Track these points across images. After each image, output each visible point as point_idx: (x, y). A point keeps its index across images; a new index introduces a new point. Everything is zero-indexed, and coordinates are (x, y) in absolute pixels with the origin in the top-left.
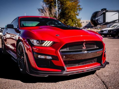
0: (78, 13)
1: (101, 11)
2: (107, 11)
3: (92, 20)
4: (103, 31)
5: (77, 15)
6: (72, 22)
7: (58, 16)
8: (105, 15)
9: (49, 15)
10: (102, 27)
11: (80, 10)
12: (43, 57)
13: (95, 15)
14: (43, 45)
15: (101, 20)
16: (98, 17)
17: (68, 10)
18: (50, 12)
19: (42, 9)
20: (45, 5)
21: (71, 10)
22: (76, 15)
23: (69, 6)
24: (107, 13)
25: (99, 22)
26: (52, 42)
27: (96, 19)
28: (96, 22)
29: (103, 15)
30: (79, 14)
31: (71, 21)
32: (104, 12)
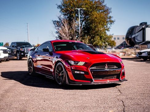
0: (108, 27)
1: (139, 25)
2: (147, 26)
3: (127, 38)
4: (141, 53)
5: (108, 30)
6: (100, 40)
7: (81, 32)
8: (144, 31)
9: (69, 30)
10: (142, 47)
11: (111, 24)
12: (78, 72)
13: (132, 31)
14: (78, 65)
15: (139, 39)
16: (135, 34)
17: (94, 24)
18: (70, 26)
19: (59, 20)
20: (62, 17)
21: (99, 23)
22: (106, 30)
23: (96, 18)
24: (147, 29)
25: (136, 41)
26: (84, 62)
27: (133, 36)
28: (133, 40)
29: (142, 31)
30: (110, 29)
31: (99, 38)
32: (143, 27)
